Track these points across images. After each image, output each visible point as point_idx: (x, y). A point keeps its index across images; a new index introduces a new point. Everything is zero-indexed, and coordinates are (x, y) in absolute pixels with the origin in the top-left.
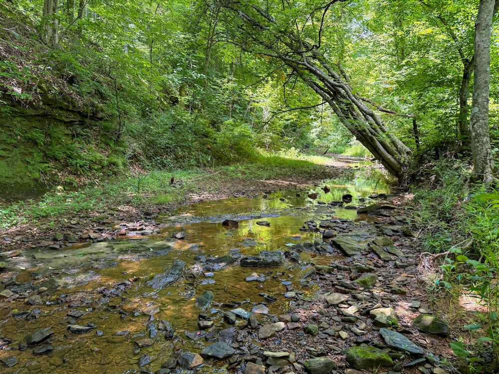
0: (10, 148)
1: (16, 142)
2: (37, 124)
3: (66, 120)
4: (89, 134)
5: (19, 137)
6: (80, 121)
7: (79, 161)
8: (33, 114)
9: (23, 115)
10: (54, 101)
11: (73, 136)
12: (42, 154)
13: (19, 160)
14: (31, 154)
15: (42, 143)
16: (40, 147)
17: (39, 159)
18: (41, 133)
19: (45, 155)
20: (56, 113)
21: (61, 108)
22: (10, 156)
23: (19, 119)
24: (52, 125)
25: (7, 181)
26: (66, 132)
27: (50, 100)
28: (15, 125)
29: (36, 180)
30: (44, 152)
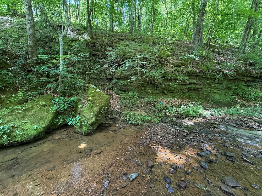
0: (221, 90)
1: (223, 88)
2: (233, 82)
3: (245, 80)
4: (257, 85)
5: (225, 87)
6: (252, 80)
7: (249, 96)
8: (231, 79)
9: (228, 80)
10: (242, 73)
11: (248, 86)
12: (232, 93)
13: (223, 94)
14: (228, 92)
15: (233, 89)
16: (232, 90)
17: (231, 94)
18: (234, 85)
19: (234, 93)
20: (241, 78)
21: (244, 76)
22: (221, 93)
23: (226, 81)
24: (239, 82)
25: (218, 100)
26: (245, 85)
27: (239, 73)
28: (224, 83)
29: (229, 101)
30: (233, 92)
